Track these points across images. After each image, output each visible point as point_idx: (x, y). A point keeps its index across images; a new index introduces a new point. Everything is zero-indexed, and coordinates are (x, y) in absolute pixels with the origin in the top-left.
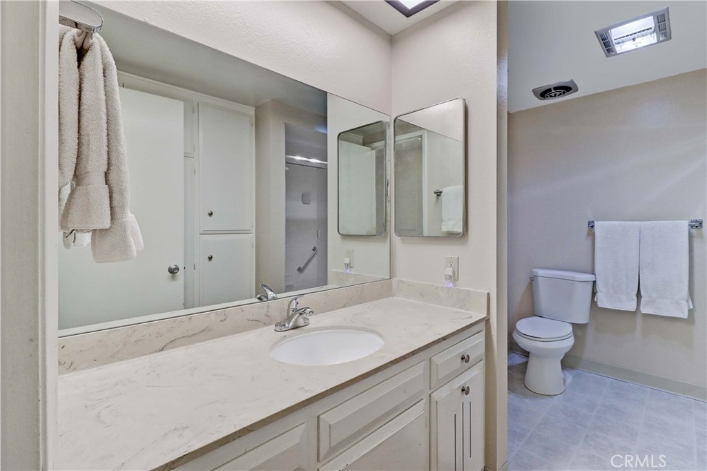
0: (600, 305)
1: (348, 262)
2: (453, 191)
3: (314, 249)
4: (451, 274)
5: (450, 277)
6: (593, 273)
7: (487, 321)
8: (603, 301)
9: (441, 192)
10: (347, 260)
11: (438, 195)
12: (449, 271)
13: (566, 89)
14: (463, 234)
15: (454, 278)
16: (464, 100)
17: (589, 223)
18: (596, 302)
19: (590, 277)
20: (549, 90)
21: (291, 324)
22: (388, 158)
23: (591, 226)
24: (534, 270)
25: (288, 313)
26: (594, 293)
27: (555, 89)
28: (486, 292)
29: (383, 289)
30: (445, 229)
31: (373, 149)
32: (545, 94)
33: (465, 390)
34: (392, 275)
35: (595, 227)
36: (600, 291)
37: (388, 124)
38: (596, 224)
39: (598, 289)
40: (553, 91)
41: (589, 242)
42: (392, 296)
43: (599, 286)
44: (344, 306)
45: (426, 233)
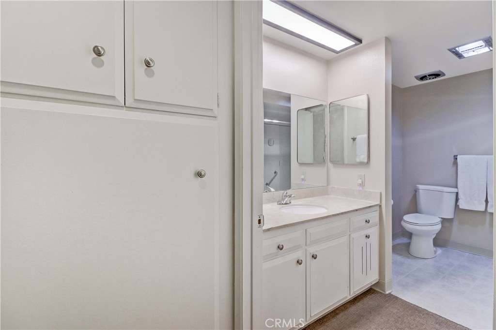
0: (461, 207)
1: (303, 178)
2: (362, 137)
3: (275, 172)
4: (361, 183)
5: (360, 184)
6: (457, 187)
7: (380, 206)
8: (463, 205)
9: (356, 138)
10: (303, 177)
11: (354, 140)
12: (360, 181)
13: (437, 75)
14: (367, 163)
15: (362, 185)
16: (368, 95)
17: (454, 156)
18: (458, 206)
19: (455, 190)
20: (426, 76)
21: (285, 202)
22: (326, 123)
23: (455, 158)
24: (418, 186)
25: (282, 197)
26: (457, 200)
27: (429, 75)
28: (380, 191)
29: (323, 191)
30: (358, 160)
31: (311, 112)
32: (423, 78)
33: (368, 237)
34: (328, 183)
35: (458, 159)
36: (461, 199)
37: (326, 106)
38: (458, 157)
39: (459, 197)
40: (428, 77)
41: (454, 168)
42: (328, 195)
43: (460, 196)
44: (305, 198)
45: (346, 162)
